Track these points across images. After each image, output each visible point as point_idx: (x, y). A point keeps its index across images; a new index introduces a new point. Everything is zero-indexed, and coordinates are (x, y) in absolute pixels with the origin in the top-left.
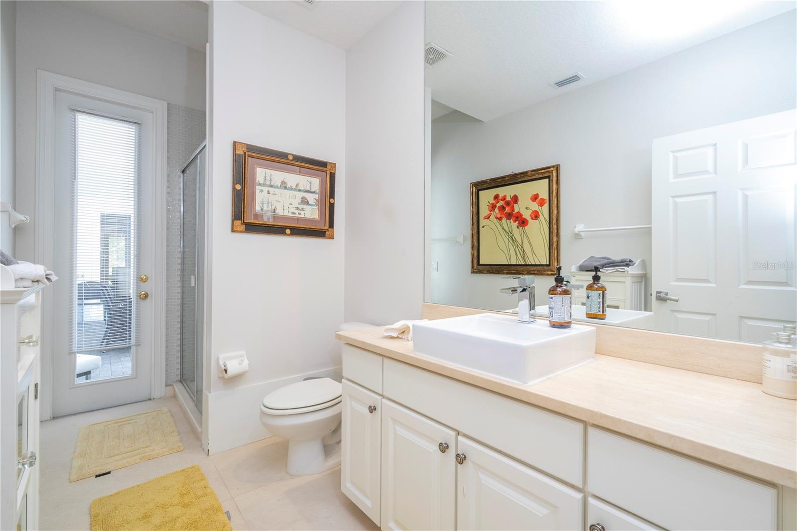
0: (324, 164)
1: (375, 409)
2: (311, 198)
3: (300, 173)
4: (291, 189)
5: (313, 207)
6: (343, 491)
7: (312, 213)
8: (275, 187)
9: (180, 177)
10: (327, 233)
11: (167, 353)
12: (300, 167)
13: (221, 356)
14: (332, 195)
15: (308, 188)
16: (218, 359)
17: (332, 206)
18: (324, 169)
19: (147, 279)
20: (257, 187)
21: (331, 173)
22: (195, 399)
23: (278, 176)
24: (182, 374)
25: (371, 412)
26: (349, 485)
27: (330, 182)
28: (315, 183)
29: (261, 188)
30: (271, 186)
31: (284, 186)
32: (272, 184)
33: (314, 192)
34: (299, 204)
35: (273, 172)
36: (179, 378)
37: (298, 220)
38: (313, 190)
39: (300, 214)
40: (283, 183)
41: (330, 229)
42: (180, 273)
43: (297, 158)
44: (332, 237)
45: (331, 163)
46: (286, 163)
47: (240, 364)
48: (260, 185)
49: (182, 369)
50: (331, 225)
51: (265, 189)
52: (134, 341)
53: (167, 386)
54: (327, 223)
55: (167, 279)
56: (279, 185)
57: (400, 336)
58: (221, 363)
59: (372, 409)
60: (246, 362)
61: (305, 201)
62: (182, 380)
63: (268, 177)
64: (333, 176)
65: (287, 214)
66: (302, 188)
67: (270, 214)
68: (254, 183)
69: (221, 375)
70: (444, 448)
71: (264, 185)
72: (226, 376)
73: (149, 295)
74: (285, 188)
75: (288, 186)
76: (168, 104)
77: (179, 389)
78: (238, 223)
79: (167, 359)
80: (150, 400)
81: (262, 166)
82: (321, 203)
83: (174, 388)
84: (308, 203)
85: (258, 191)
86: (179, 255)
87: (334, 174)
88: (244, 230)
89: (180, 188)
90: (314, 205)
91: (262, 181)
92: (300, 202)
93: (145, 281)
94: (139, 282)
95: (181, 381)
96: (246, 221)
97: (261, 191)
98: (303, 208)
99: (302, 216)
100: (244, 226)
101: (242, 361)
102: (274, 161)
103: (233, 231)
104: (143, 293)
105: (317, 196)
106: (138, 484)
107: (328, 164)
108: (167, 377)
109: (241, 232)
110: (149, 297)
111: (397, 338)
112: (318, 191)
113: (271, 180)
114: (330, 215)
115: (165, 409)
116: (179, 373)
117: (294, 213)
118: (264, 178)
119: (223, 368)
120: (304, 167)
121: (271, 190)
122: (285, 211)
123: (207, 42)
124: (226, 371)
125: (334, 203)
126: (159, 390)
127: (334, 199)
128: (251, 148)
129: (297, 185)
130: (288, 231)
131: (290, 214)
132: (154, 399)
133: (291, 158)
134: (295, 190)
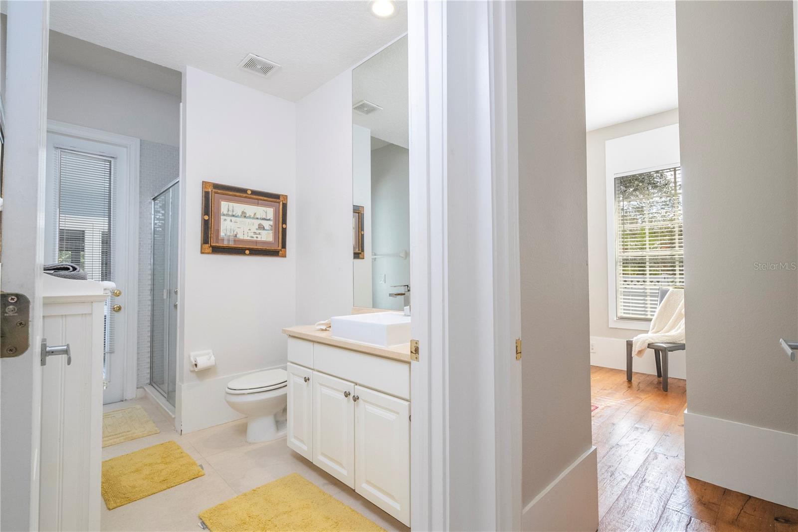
0: (277, 197)
1: (309, 380)
2: (267, 224)
3: (258, 204)
4: (249, 217)
5: (269, 232)
6: (289, 446)
7: (267, 237)
8: (236, 217)
9: (150, 203)
10: (280, 252)
11: (138, 359)
12: (258, 199)
13: (192, 354)
14: (284, 221)
15: (264, 217)
16: (189, 357)
17: (284, 231)
18: (278, 200)
19: (120, 293)
20: (222, 217)
21: (283, 204)
22: (166, 395)
23: (239, 208)
24: (152, 378)
25: (306, 381)
26: (293, 440)
27: (283, 210)
28: (270, 212)
29: (225, 217)
30: (233, 216)
31: (244, 215)
32: (234, 214)
33: (269, 220)
34: (257, 229)
35: (235, 205)
36: (148, 381)
37: (256, 242)
38: (268, 218)
39: (257, 237)
40: (243, 213)
41: (283, 249)
42: (150, 288)
43: (254, 193)
44: (285, 256)
45: (283, 195)
46: (246, 197)
47: (209, 360)
48: (224, 215)
49: (152, 373)
50: (284, 246)
51: (229, 218)
52: (109, 349)
53: (137, 388)
54: (280, 245)
55: (138, 293)
56: (240, 215)
57: (328, 329)
58: (192, 359)
59: (307, 380)
60: (213, 358)
61: (261, 227)
62: (152, 382)
63: (231, 209)
64: (285, 206)
65: (246, 238)
66: (259, 217)
67: (232, 238)
68: (219, 214)
69: (192, 369)
70: (347, 395)
71: (228, 215)
72: (196, 369)
73: (122, 307)
74: (245, 217)
75: (247, 215)
76: (141, 140)
77: (149, 390)
78: (207, 246)
79: (138, 364)
80: (122, 401)
81: (226, 200)
82: (275, 228)
83: (145, 390)
84: (264, 229)
85: (222, 220)
86: (150, 272)
87: (286, 204)
88: (211, 251)
89: (151, 213)
90: (269, 230)
91: (225, 212)
92: (257, 227)
93: (118, 296)
94: (113, 296)
95: (150, 384)
96: (212, 245)
97: (225, 220)
98: (260, 233)
99: (259, 239)
100: (211, 248)
101: (210, 357)
102: (235, 196)
103: (202, 253)
104: (116, 306)
105: (271, 223)
106: (126, 454)
107: (281, 197)
108: (138, 381)
109: (208, 253)
110: (122, 309)
111: (326, 330)
112: (272, 218)
113: (233, 211)
114: (282, 238)
115: (138, 407)
116: (149, 377)
117: (253, 237)
118: (227, 209)
119: (194, 363)
120: (261, 200)
121: (233, 219)
122: (245, 235)
123: (181, 102)
124: (196, 365)
125: (286, 228)
126: (131, 392)
127: (286, 225)
128: (217, 186)
129: (255, 214)
130: (247, 252)
131: (249, 238)
132: (126, 400)
133: (249, 192)
134: (253, 218)
